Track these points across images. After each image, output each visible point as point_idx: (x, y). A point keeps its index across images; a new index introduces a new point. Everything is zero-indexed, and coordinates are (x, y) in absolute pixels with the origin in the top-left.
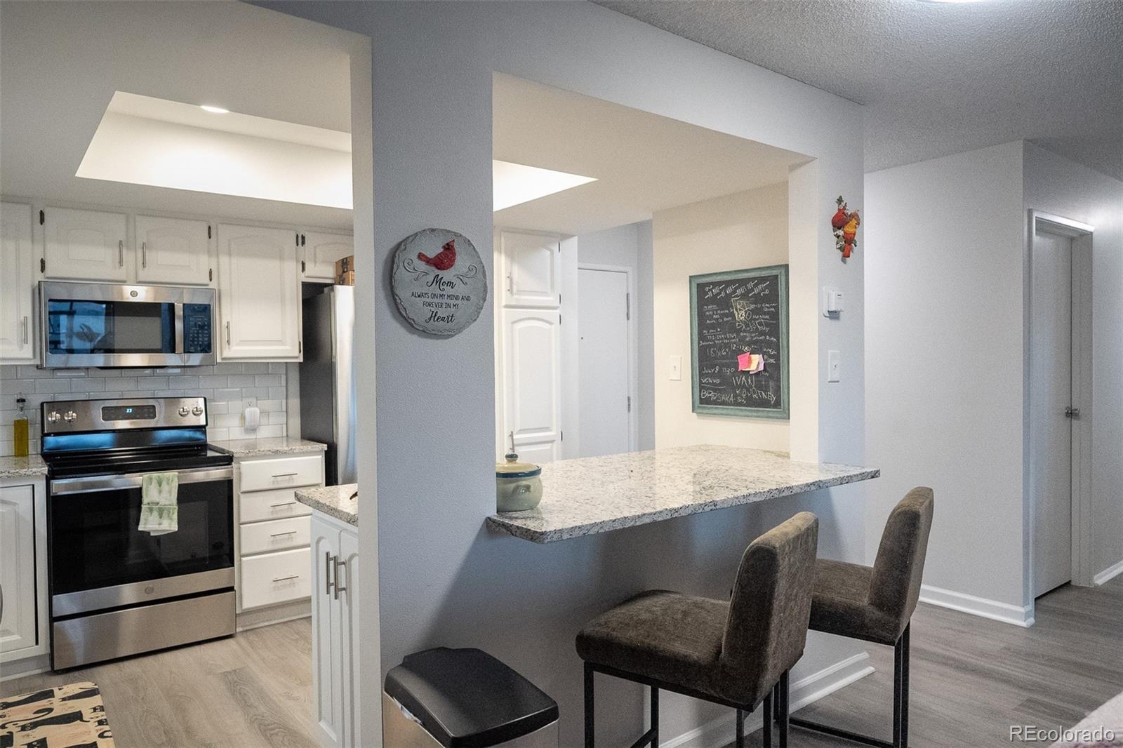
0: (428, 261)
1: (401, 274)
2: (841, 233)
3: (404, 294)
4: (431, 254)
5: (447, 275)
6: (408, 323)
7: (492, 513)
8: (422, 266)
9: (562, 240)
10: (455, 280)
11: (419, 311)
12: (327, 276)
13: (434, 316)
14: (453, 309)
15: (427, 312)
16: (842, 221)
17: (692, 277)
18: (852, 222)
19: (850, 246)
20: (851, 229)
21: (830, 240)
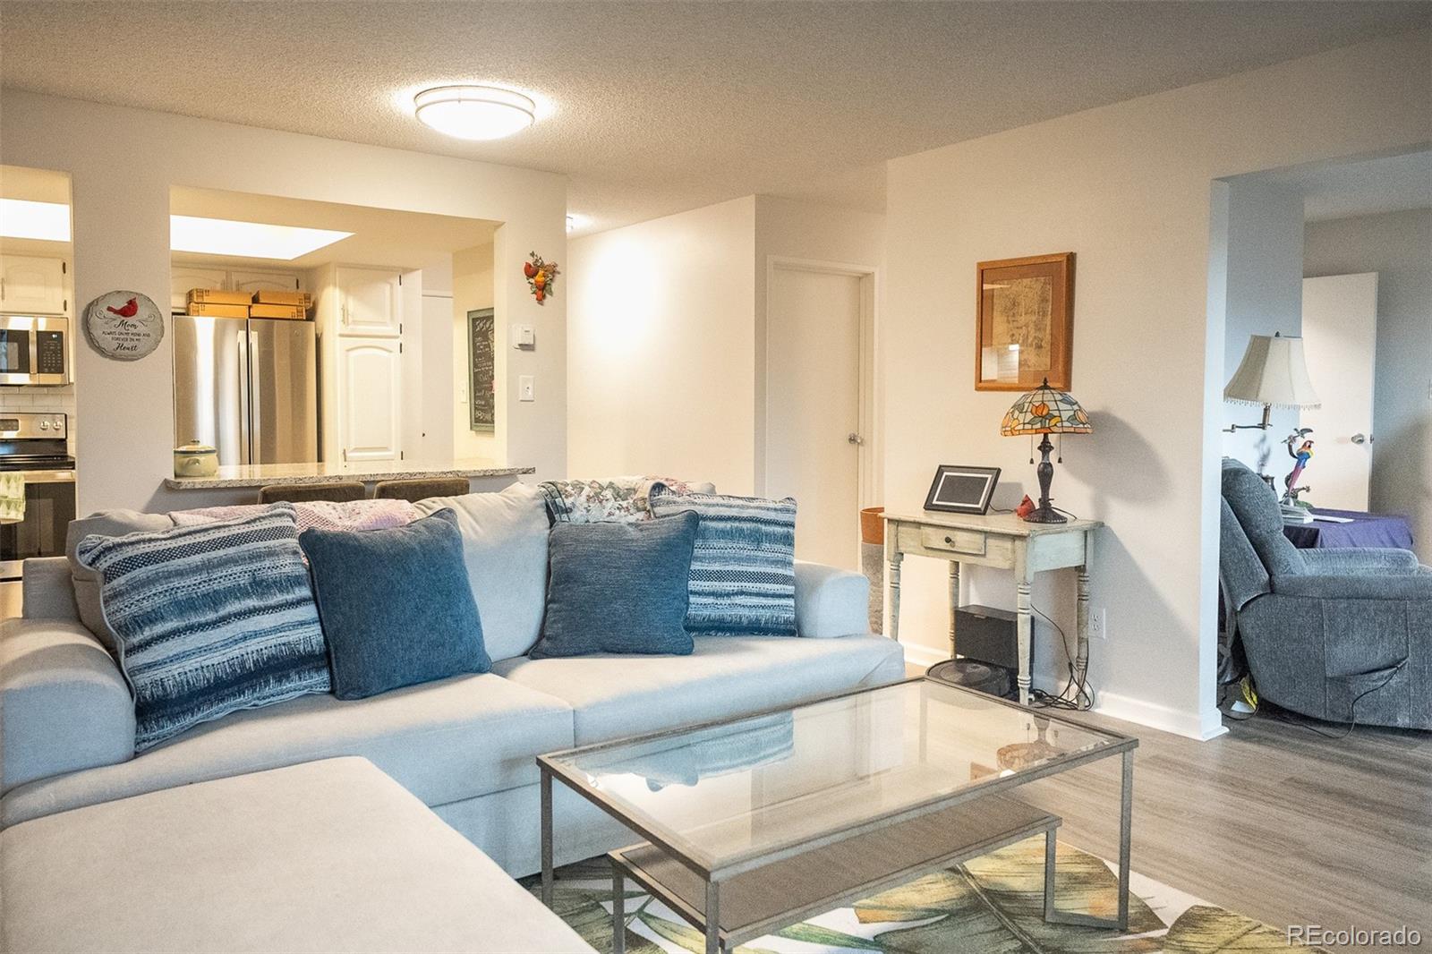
0: (116, 312)
1: (94, 320)
2: (532, 281)
3: (97, 333)
4: (118, 307)
5: (130, 320)
6: (101, 351)
7: (171, 477)
8: (111, 314)
9: (404, 274)
10: (137, 324)
11: (109, 343)
12: (179, 306)
13: (120, 346)
14: (137, 342)
15: (115, 344)
16: (531, 272)
17: (469, 312)
18: (541, 272)
19: (542, 291)
20: (539, 278)
21: (525, 287)
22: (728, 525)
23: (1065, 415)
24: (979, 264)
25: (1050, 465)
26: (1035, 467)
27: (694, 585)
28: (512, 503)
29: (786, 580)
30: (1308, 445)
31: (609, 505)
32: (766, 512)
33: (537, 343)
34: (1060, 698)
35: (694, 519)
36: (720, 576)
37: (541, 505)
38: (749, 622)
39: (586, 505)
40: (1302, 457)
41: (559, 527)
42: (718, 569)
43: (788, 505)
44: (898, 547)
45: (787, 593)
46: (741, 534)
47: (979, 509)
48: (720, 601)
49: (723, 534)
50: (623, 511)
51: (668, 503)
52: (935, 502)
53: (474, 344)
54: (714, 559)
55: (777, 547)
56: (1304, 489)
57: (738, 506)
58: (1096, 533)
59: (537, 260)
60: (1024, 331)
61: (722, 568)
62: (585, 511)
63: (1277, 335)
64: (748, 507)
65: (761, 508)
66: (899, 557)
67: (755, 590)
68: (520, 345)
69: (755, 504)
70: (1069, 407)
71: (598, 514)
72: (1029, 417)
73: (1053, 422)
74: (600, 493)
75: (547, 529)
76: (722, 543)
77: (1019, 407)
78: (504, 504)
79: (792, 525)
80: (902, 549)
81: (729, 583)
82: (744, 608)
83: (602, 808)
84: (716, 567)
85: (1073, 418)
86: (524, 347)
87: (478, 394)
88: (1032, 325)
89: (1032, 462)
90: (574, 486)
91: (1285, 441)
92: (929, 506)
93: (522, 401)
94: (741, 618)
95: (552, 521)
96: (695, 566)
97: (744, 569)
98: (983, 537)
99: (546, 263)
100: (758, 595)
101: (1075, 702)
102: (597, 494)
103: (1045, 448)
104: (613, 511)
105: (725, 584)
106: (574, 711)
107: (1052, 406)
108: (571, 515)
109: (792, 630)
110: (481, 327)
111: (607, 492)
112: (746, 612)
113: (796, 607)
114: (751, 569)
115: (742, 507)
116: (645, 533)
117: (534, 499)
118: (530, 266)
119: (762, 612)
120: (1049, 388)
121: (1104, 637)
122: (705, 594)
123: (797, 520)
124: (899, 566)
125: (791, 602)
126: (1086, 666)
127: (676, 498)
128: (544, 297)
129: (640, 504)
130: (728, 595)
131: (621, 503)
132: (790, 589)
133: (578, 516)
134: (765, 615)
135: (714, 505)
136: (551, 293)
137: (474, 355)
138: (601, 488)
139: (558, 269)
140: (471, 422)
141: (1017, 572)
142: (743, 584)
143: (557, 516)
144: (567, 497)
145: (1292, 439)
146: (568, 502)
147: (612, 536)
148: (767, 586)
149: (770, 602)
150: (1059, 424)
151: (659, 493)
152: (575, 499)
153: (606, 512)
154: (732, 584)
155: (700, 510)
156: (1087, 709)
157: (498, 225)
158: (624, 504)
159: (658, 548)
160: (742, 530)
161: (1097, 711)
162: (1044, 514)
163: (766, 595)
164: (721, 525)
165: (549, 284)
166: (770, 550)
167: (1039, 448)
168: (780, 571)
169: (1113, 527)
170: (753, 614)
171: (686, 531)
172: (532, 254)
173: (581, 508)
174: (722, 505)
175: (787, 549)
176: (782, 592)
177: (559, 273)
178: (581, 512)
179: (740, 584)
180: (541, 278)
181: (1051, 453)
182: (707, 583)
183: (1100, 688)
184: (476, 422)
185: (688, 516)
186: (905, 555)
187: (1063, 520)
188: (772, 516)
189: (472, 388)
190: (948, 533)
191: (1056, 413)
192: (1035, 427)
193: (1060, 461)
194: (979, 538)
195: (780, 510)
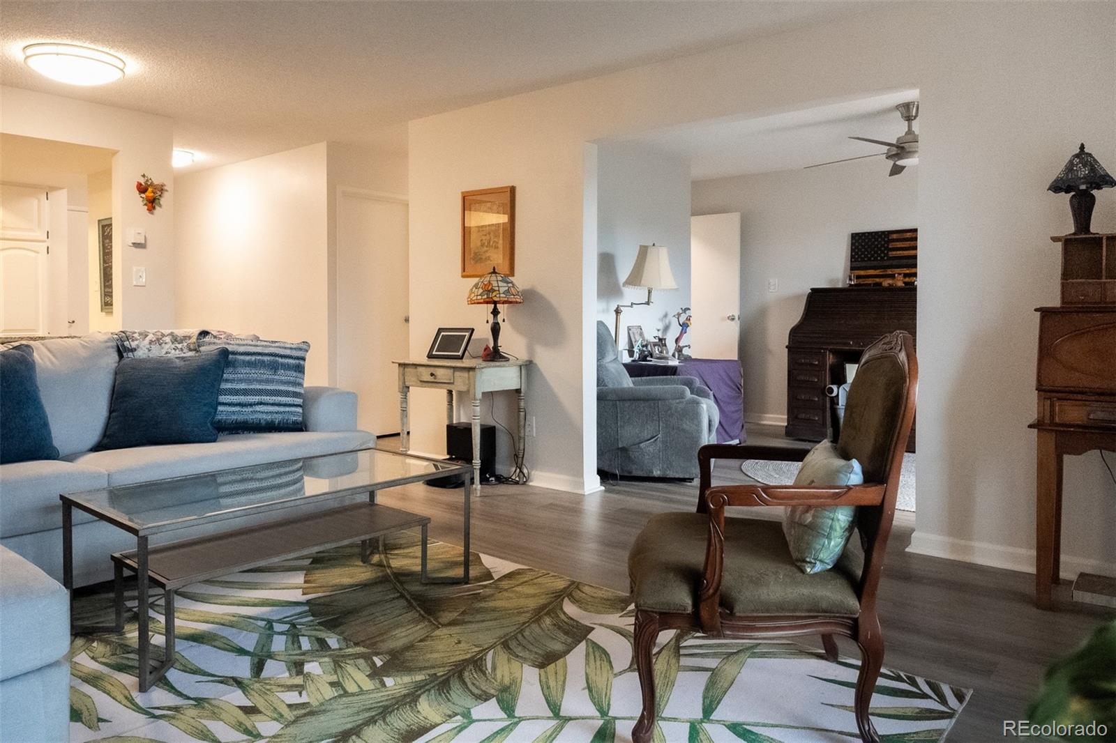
9: (50, 191)
16: (142, 189)
17: (99, 221)
18: (150, 190)
19: (152, 204)
20: (149, 194)
21: (138, 201)
22: (253, 358)
23: (502, 290)
24: (463, 193)
25: (498, 323)
26: (489, 326)
27: (222, 399)
28: (86, 344)
29: (296, 395)
30: (688, 319)
31: (167, 346)
32: (283, 350)
33: (148, 241)
34: (510, 478)
35: (225, 353)
36: (245, 392)
37: (112, 347)
38: (266, 424)
39: (148, 346)
40: (684, 326)
41: (125, 361)
42: (244, 387)
43: (305, 347)
44: (405, 382)
45: (295, 403)
46: (262, 364)
47: (459, 355)
48: (245, 409)
49: (249, 364)
50: (177, 350)
51: (210, 344)
52: (434, 353)
53: (103, 245)
54: (241, 381)
55: (289, 373)
56: (686, 346)
57: (262, 346)
58: (528, 368)
59: (147, 181)
60: (488, 237)
61: (247, 387)
62: (147, 350)
63: (654, 245)
64: (270, 347)
65: (280, 347)
66: (406, 390)
67: (271, 402)
68: (134, 244)
69: (277, 344)
70: (505, 285)
71: (157, 352)
72: (481, 291)
73: (494, 294)
74: (161, 339)
75: (116, 362)
76: (247, 370)
77: (476, 286)
78: (79, 345)
79: (304, 359)
80: (407, 384)
81: (252, 397)
82: (262, 413)
83: (90, 513)
84: (243, 386)
85: (507, 292)
86: (136, 245)
87: (107, 284)
88: (492, 233)
89: (487, 322)
90: (140, 334)
91: (674, 316)
92: (430, 356)
93: (135, 286)
94: (260, 420)
95: (121, 356)
96: (224, 386)
97: (264, 387)
98: (452, 371)
99: (156, 182)
100: (273, 404)
101: (517, 479)
102: (158, 340)
103: (495, 312)
104: (169, 350)
105: (249, 397)
106: (109, 475)
107: (495, 284)
108: (135, 353)
109: (300, 427)
110: (106, 230)
111: (167, 338)
112: (264, 416)
113: (303, 413)
114: (269, 387)
115: (266, 346)
116: (186, 363)
117: (106, 342)
118: (141, 184)
119: (277, 416)
120: (496, 273)
121: (534, 435)
122: (233, 404)
123: (308, 356)
124: (406, 396)
125: (300, 410)
126: (523, 455)
127: (215, 340)
128: (154, 208)
129: (192, 347)
130: (251, 405)
131: (177, 345)
132: (299, 401)
133: (141, 354)
134: (277, 418)
135: (244, 345)
136: (160, 206)
137: (103, 254)
138: (163, 335)
139: (165, 188)
140: (102, 306)
141: (471, 393)
142: (263, 397)
143: (125, 354)
144: (133, 341)
145: (679, 315)
146: (134, 344)
147: (162, 366)
148: (280, 398)
149: (282, 409)
150: (498, 296)
151: (204, 337)
152: (140, 342)
153: (164, 351)
154: (254, 397)
155: (230, 348)
156: (524, 483)
157: (115, 153)
158: (180, 346)
159: (194, 371)
160: (263, 361)
161: (531, 484)
162: (494, 355)
163: (279, 405)
164: (247, 358)
165: (159, 199)
166: (282, 375)
167: (492, 313)
168: (291, 389)
169: (537, 363)
170: (269, 417)
171: (218, 361)
172: (144, 176)
173: (144, 349)
174: (250, 345)
175: (299, 375)
176: (292, 402)
177: (167, 191)
178: (143, 350)
179: (259, 397)
180: (151, 195)
181: (499, 316)
182: (235, 397)
183: (532, 470)
184: (105, 305)
185: (220, 351)
186: (410, 387)
187: (507, 360)
188: (288, 352)
189: (102, 280)
190: (432, 370)
191: (497, 288)
192: (484, 297)
193: (504, 321)
194: (450, 372)
195: (295, 349)
